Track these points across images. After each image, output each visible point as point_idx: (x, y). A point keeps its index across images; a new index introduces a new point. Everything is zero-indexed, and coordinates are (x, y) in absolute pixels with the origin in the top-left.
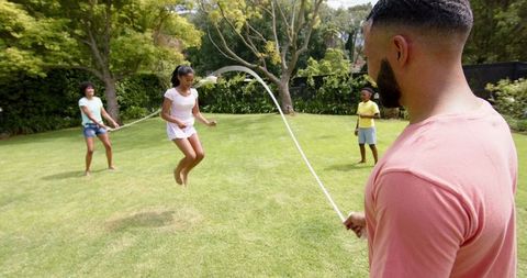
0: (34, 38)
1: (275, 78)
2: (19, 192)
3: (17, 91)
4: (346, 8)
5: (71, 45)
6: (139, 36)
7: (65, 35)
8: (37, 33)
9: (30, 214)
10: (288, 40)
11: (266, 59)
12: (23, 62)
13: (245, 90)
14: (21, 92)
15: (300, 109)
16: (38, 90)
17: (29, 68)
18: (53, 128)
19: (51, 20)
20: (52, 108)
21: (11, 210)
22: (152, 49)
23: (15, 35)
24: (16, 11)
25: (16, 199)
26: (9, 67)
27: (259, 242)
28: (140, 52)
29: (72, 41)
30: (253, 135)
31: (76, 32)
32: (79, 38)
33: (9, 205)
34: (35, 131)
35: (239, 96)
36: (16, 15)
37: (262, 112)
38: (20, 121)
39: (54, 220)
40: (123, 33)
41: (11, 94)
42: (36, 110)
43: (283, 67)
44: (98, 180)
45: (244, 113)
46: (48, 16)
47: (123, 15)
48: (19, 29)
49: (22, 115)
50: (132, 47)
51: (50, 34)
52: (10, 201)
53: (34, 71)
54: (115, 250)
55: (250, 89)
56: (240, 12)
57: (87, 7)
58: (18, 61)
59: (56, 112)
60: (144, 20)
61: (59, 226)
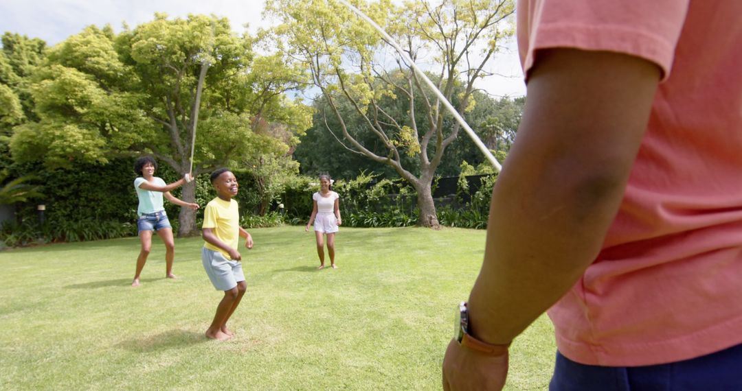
0: (102, 114)
1: (412, 177)
2: (37, 299)
3: (68, 185)
4: (512, 99)
5: (145, 126)
6: (233, 118)
7: (140, 113)
8: (106, 109)
9: (41, 322)
10: (431, 126)
11: (400, 148)
12: (81, 142)
13: (372, 194)
14: (74, 186)
15: (448, 221)
16: (96, 185)
17: (88, 150)
18: (105, 236)
19: (127, 94)
20: (110, 208)
21: (16, 319)
22: (249, 133)
23: (79, 109)
24: (85, 82)
25: (28, 307)
26: (63, 149)
27: (371, 369)
28: (233, 136)
29: (148, 121)
30: (377, 248)
31: (155, 110)
32: (158, 118)
33: (16, 314)
34: (82, 238)
35: (362, 204)
36: (84, 87)
37: (394, 225)
38: (65, 224)
39: (70, 331)
40: (214, 114)
41: (61, 187)
42: (88, 211)
43: (423, 162)
44: (148, 290)
45: (368, 226)
46: (123, 90)
47: (217, 94)
48: (84, 102)
49: (69, 217)
50: (223, 131)
51: (122, 110)
52: (19, 309)
53: (94, 154)
54: (147, 369)
55: (378, 193)
56: (366, 85)
57: (173, 81)
58: (75, 141)
59: (114, 215)
60: (242, 100)
61: (74, 338)
